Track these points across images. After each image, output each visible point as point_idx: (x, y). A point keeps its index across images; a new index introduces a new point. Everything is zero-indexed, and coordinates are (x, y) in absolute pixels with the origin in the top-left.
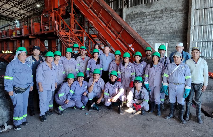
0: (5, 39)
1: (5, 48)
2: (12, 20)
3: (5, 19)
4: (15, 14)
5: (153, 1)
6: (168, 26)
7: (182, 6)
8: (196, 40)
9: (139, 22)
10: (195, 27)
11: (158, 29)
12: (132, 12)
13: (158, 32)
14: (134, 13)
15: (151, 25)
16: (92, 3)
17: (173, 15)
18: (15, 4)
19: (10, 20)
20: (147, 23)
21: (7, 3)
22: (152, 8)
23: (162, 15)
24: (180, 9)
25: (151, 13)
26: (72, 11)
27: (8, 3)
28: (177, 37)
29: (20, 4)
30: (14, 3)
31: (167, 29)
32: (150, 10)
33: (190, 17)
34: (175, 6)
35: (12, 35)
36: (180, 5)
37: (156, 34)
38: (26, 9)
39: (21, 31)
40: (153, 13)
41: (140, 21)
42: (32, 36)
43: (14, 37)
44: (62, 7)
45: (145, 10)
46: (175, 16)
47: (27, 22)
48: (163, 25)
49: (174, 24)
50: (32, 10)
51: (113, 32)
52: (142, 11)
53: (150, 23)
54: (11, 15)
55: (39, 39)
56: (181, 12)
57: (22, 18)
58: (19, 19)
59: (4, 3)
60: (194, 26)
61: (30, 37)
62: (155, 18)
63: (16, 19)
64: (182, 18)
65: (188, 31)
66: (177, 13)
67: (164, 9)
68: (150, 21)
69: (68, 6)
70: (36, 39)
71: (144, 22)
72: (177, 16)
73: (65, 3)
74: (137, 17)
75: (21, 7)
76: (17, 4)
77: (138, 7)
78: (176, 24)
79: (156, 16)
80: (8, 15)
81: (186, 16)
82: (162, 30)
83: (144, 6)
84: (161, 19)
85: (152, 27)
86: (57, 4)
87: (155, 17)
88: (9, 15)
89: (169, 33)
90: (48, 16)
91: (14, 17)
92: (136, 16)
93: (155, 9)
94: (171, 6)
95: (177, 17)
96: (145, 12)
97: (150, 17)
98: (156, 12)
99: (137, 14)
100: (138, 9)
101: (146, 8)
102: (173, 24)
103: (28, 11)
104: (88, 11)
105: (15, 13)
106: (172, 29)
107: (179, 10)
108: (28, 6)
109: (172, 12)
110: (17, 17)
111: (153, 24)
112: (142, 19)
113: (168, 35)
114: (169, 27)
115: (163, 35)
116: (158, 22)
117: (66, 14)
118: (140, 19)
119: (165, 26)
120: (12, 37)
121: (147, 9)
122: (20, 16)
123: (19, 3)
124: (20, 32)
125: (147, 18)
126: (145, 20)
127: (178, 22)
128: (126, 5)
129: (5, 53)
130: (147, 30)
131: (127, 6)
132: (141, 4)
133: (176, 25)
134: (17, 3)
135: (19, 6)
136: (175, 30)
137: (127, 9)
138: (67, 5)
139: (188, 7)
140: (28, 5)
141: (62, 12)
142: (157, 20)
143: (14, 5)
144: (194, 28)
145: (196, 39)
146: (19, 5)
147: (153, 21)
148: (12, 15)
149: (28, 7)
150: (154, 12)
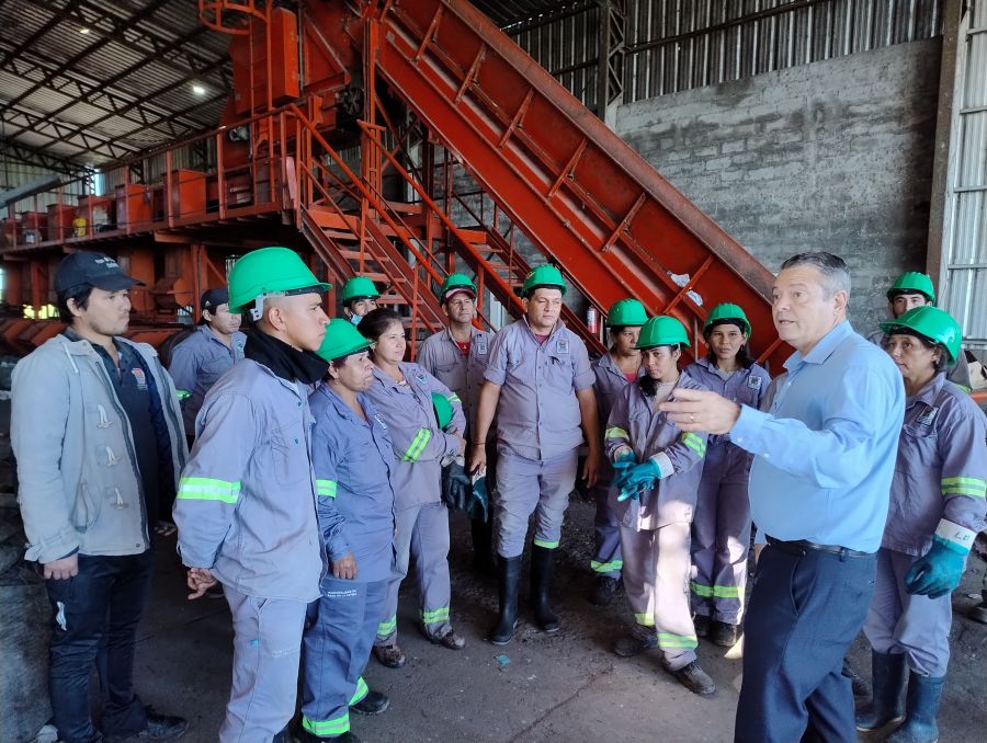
0: (37, 249)
1: (36, 294)
2: (71, 165)
3: (36, 160)
4: (83, 135)
5: (754, 73)
6: (827, 193)
7: (902, 92)
8: (969, 260)
9: (684, 171)
10: (963, 195)
11: (776, 206)
12: (650, 124)
13: (776, 219)
14: (657, 129)
15: (740, 185)
16: (474, 66)
17: (854, 136)
18: (86, 89)
19: (59, 165)
20: (724, 175)
21: (47, 82)
22: (750, 107)
23: (796, 138)
24: (890, 109)
25: (742, 129)
26: (373, 108)
27: (51, 83)
28: (872, 244)
29: (108, 89)
30: (79, 83)
31: (824, 204)
32: (739, 115)
33: (943, 146)
34: (862, 97)
35: (70, 231)
36: (888, 90)
37: (766, 231)
38: (134, 113)
39: (113, 214)
40: (752, 128)
41: (687, 166)
42: (168, 231)
43: (79, 240)
44: (320, 91)
45: (712, 115)
46: (864, 144)
47: (141, 175)
48: (803, 185)
49: (857, 183)
50: (163, 118)
51: (588, 212)
52: (699, 119)
53: (736, 175)
54: (67, 142)
55: (203, 247)
56: (894, 125)
57: (117, 156)
58: (101, 159)
59: (32, 84)
60: (960, 192)
61: (159, 238)
62: (761, 152)
63: (89, 160)
64: (899, 153)
65: (932, 216)
66: (876, 128)
67: (810, 108)
68: (739, 169)
69: (347, 86)
70: (187, 247)
71: (705, 170)
72: (874, 142)
73: (334, 71)
74: (671, 150)
75: (114, 105)
76: (94, 90)
77: (679, 102)
78: (871, 183)
79: (770, 144)
80: (51, 140)
81: (920, 141)
82: (797, 209)
83: (709, 94)
84: (792, 156)
85: (749, 195)
86: (295, 76)
87: (761, 148)
88: (56, 140)
89: (833, 228)
90: (248, 136)
91: (82, 150)
92: (666, 143)
93: (763, 111)
94: (842, 97)
95: (875, 148)
96: (714, 126)
97: (738, 146)
98: (770, 126)
99: (671, 133)
100: (678, 109)
101: (719, 105)
102: (852, 182)
103: (146, 125)
104: (453, 110)
105: (85, 132)
106: (847, 205)
107: (882, 114)
108: (148, 99)
109: (850, 125)
110: (93, 150)
111: (752, 184)
112: (695, 159)
113: (830, 234)
114: (832, 197)
115: (804, 234)
116: (778, 171)
117: (339, 126)
118: (688, 156)
119: (814, 190)
120: (72, 240)
121: (722, 109)
122: (106, 147)
123: (104, 84)
124: (109, 215)
125: (720, 155)
126: (711, 165)
127: (880, 172)
128: (619, 91)
129: (37, 316)
130: (722, 211)
131: (621, 95)
132: (693, 87)
133: (869, 190)
134: (95, 84)
135: (106, 98)
136: (865, 209)
137: (624, 110)
138: (347, 83)
139: (935, 98)
140: (144, 94)
141: (319, 118)
142: (774, 164)
143: (82, 92)
144: (959, 202)
145: (970, 257)
146: (105, 93)
147: (751, 166)
148: (71, 141)
149: (146, 105)
150: (759, 125)
